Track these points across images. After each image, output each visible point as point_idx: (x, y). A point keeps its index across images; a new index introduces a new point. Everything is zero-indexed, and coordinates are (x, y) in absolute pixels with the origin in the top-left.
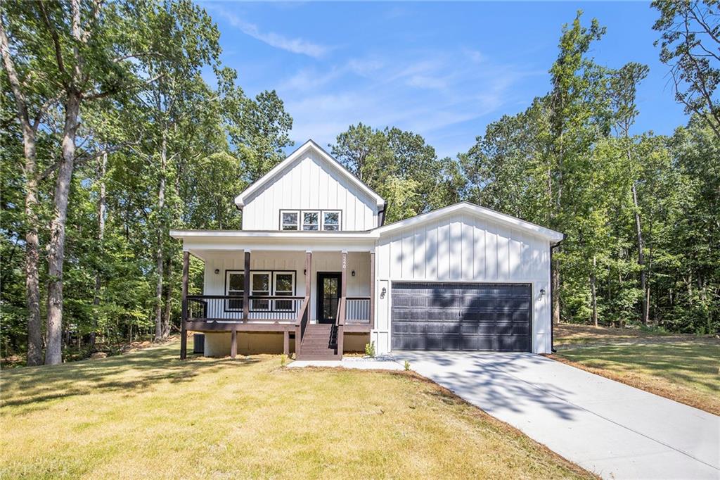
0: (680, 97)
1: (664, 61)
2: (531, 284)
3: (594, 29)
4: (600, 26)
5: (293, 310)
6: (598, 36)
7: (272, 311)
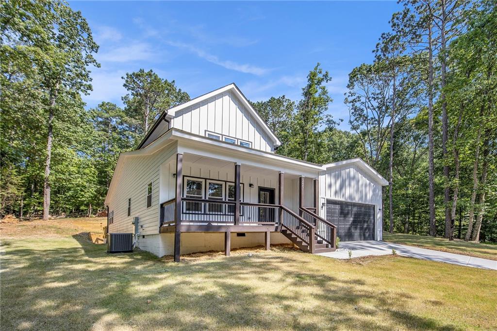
0: (351, 122)
1: (345, 103)
2: (374, 206)
3: (326, 76)
4: (329, 76)
5: (242, 214)
6: (327, 81)
7: (225, 215)
